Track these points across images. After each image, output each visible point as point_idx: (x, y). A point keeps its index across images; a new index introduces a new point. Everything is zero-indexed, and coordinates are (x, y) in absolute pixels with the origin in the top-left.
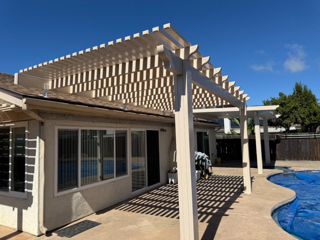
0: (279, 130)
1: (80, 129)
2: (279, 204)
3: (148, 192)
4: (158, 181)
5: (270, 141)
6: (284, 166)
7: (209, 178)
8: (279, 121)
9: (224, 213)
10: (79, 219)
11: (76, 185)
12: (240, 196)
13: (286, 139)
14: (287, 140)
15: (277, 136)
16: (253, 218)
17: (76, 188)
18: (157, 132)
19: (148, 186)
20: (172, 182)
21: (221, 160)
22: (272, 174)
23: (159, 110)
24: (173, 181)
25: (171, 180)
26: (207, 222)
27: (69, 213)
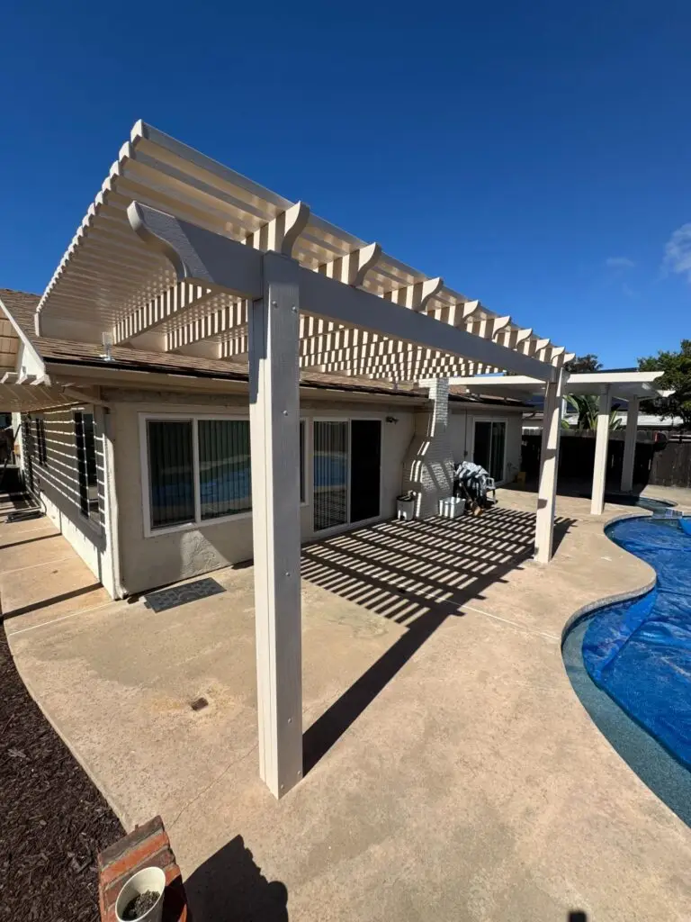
0: (668, 421)
1: (196, 419)
2: (598, 601)
3: (348, 534)
4: (376, 513)
5: (639, 447)
6: (662, 500)
7: (481, 513)
8: (671, 403)
9: (459, 607)
10: (199, 575)
11: (191, 518)
12: (520, 566)
13: (680, 442)
14: (681, 446)
15: (659, 435)
16: (515, 632)
17: (190, 524)
18: (378, 423)
19: (352, 521)
20: (402, 518)
21: (526, 477)
22: (623, 518)
23: (384, 381)
24: (405, 514)
25: (402, 513)
26: (408, 626)
27: (175, 565)
